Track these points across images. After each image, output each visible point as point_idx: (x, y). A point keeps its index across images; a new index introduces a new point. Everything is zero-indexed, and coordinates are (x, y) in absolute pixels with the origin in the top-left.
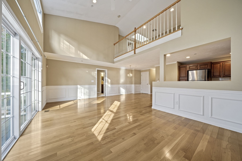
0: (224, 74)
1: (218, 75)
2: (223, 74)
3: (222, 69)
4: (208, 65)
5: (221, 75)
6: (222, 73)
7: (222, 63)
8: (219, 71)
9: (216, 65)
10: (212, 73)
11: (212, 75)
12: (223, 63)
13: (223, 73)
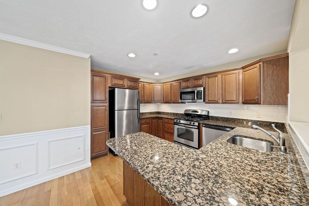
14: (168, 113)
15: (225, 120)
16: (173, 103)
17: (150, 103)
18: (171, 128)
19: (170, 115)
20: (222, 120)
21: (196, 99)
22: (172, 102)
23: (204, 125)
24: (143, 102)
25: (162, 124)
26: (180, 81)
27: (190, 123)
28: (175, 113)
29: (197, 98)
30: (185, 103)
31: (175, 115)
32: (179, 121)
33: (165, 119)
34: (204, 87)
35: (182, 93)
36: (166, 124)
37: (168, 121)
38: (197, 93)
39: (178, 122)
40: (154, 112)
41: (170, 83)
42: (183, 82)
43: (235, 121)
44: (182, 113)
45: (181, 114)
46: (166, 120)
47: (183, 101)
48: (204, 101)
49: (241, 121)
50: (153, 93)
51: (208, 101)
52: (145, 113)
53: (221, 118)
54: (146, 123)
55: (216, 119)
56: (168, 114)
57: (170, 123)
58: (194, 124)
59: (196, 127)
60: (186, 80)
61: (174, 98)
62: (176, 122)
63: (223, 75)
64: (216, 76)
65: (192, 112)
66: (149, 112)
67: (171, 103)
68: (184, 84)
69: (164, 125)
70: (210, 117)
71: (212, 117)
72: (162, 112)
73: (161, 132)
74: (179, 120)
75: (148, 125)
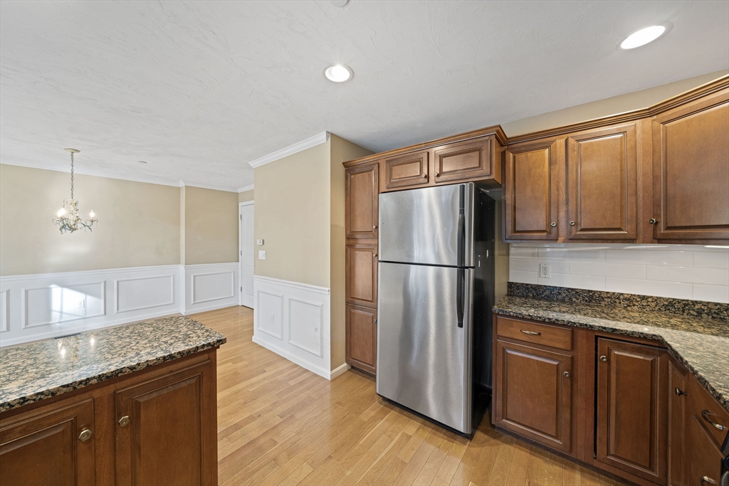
0: (576, 224)
1: (542, 226)
2: (568, 219)
3: (562, 185)
4: (480, 150)
5: (557, 226)
6: (562, 214)
7: (560, 142)
8: (545, 199)
9: (529, 154)
10: (509, 211)
11: (509, 227)
12: (572, 141)
13: (567, 212)
24: (563, 236)
75: (556, 363)
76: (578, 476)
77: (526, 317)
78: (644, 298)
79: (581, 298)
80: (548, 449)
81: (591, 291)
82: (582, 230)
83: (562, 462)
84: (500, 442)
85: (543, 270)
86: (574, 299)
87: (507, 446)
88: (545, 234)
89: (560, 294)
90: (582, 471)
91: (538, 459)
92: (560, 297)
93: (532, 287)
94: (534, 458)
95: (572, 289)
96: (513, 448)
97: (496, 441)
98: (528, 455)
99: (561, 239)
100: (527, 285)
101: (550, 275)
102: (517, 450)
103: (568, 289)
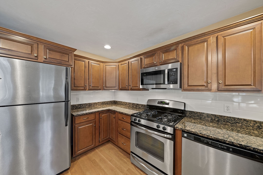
0: (91, 85)
1: (83, 85)
2: (89, 84)
5: (86, 86)
7: (87, 61)
9: (79, 62)
10: (72, 80)
11: (72, 85)
12: (90, 63)
13: (89, 82)
14: (126, 103)
15: (217, 119)
16: (132, 90)
17: (100, 90)
18: (127, 130)
19: (128, 105)
20: (210, 119)
21: (166, 82)
22: (130, 88)
23: (185, 135)
24: (88, 88)
25: (115, 121)
26: (141, 57)
27: (158, 128)
28: (134, 104)
29: (168, 81)
30: (148, 90)
31: (135, 106)
32: (139, 121)
33: (119, 114)
34: (180, 62)
35: (143, 75)
36: (120, 122)
37: (123, 118)
38: (168, 72)
39: (137, 121)
40: (108, 102)
41: (127, 62)
42: (145, 58)
43: (238, 124)
44: (144, 104)
45: (142, 105)
46: (120, 116)
47: (145, 87)
48: (181, 87)
49: (251, 125)
50: (104, 75)
51: (189, 86)
52: (95, 103)
53: (208, 115)
54: (88, 122)
55: (198, 116)
56: (126, 105)
57: (125, 120)
58: (164, 128)
59: (170, 136)
60: (150, 54)
61: (132, 82)
62: (133, 120)
63: (219, 37)
64: (206, 41)
65: (159, 103)
66: (100, 102)
67: (128, 90)
68: (146, 61)
69: (117, 123)
70: (188, 113)
71: (191, 112)
72: (119, 102)
73: (114, 133)
74: (138, 119)
75: (92, 124)
76: (97, 150)
77: (85, 114)
78: (99, 103)
79: (88, 106)
80: (88, 151)
81: (89, 103)
82: (92, 87)
83: (93, 151)
84: (77, 161)
85: (78, 99)
86: (86, 106)
87: (80, 160)
88: (83, 88)
89: (83, 106)
90: (96, 149)
91: (88, 155)
92: (83, 107)
93: (75, 106)
94: (87, 156)
95: (86, 104)
96: (81, 158)
97: (76, 161)
98: (86, 156)
99: (87, 89)
100: (73, 105)
101: (80, 101)
102: (83, 158)
103: (85, 104)
